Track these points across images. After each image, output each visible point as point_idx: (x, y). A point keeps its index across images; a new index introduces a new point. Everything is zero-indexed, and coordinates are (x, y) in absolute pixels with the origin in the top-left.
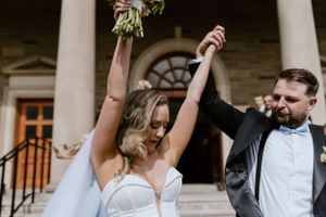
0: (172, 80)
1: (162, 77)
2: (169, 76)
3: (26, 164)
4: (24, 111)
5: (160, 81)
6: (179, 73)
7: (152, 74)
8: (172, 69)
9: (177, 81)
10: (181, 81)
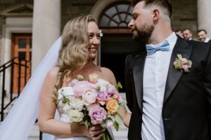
0: (118, 21)
1: (111, 19)
2: (116, 18)
3: (19, 78)
4: (17, 41)
5: (109, 22)
6: (123, 16)
7: (104, 17)
8: (119, 13)
9: (122, 22)
10: (125, 22)
